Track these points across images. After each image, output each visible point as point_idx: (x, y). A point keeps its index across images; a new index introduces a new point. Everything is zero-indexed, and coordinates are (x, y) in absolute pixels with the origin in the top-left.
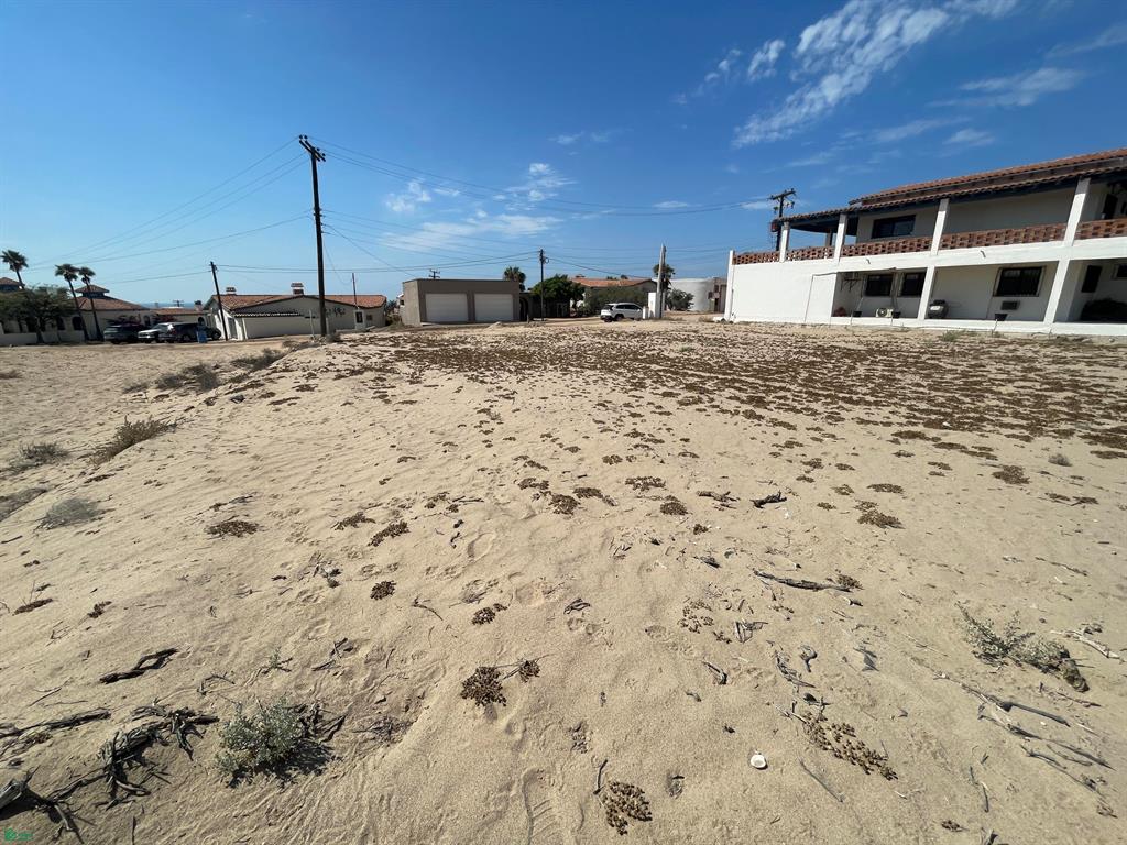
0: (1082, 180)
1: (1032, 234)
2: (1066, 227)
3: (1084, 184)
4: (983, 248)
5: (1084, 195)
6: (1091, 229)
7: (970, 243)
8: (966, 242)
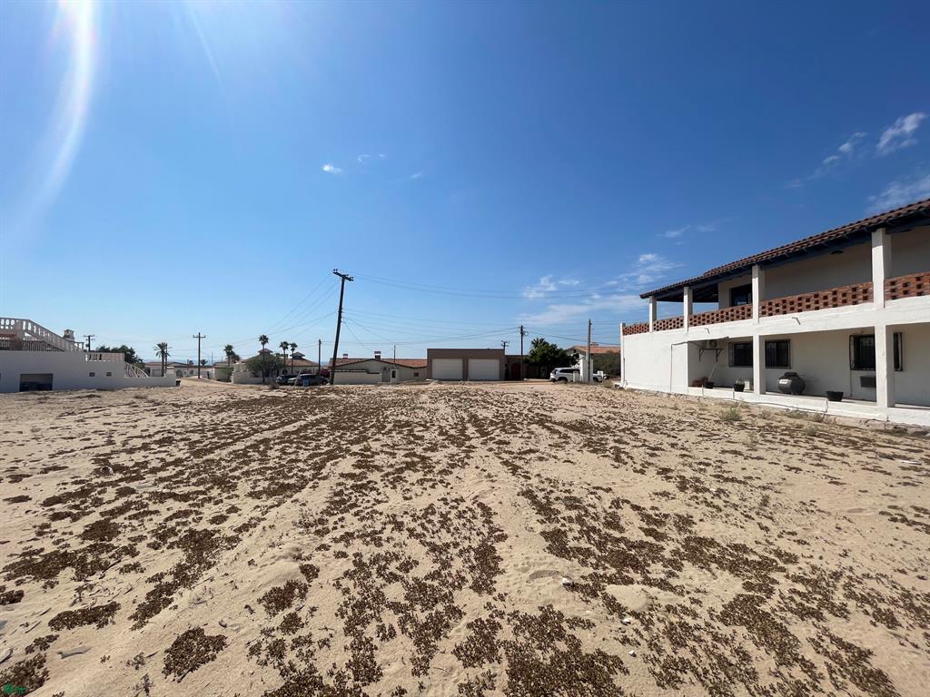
0: (875, 231)
1: (839, 296)
2: (872, 285)
3: (878, 236)
4: (796, 315)
5: (881, 247)
6: (899, 286)
7: (785, 308)
8: (780, 308)
